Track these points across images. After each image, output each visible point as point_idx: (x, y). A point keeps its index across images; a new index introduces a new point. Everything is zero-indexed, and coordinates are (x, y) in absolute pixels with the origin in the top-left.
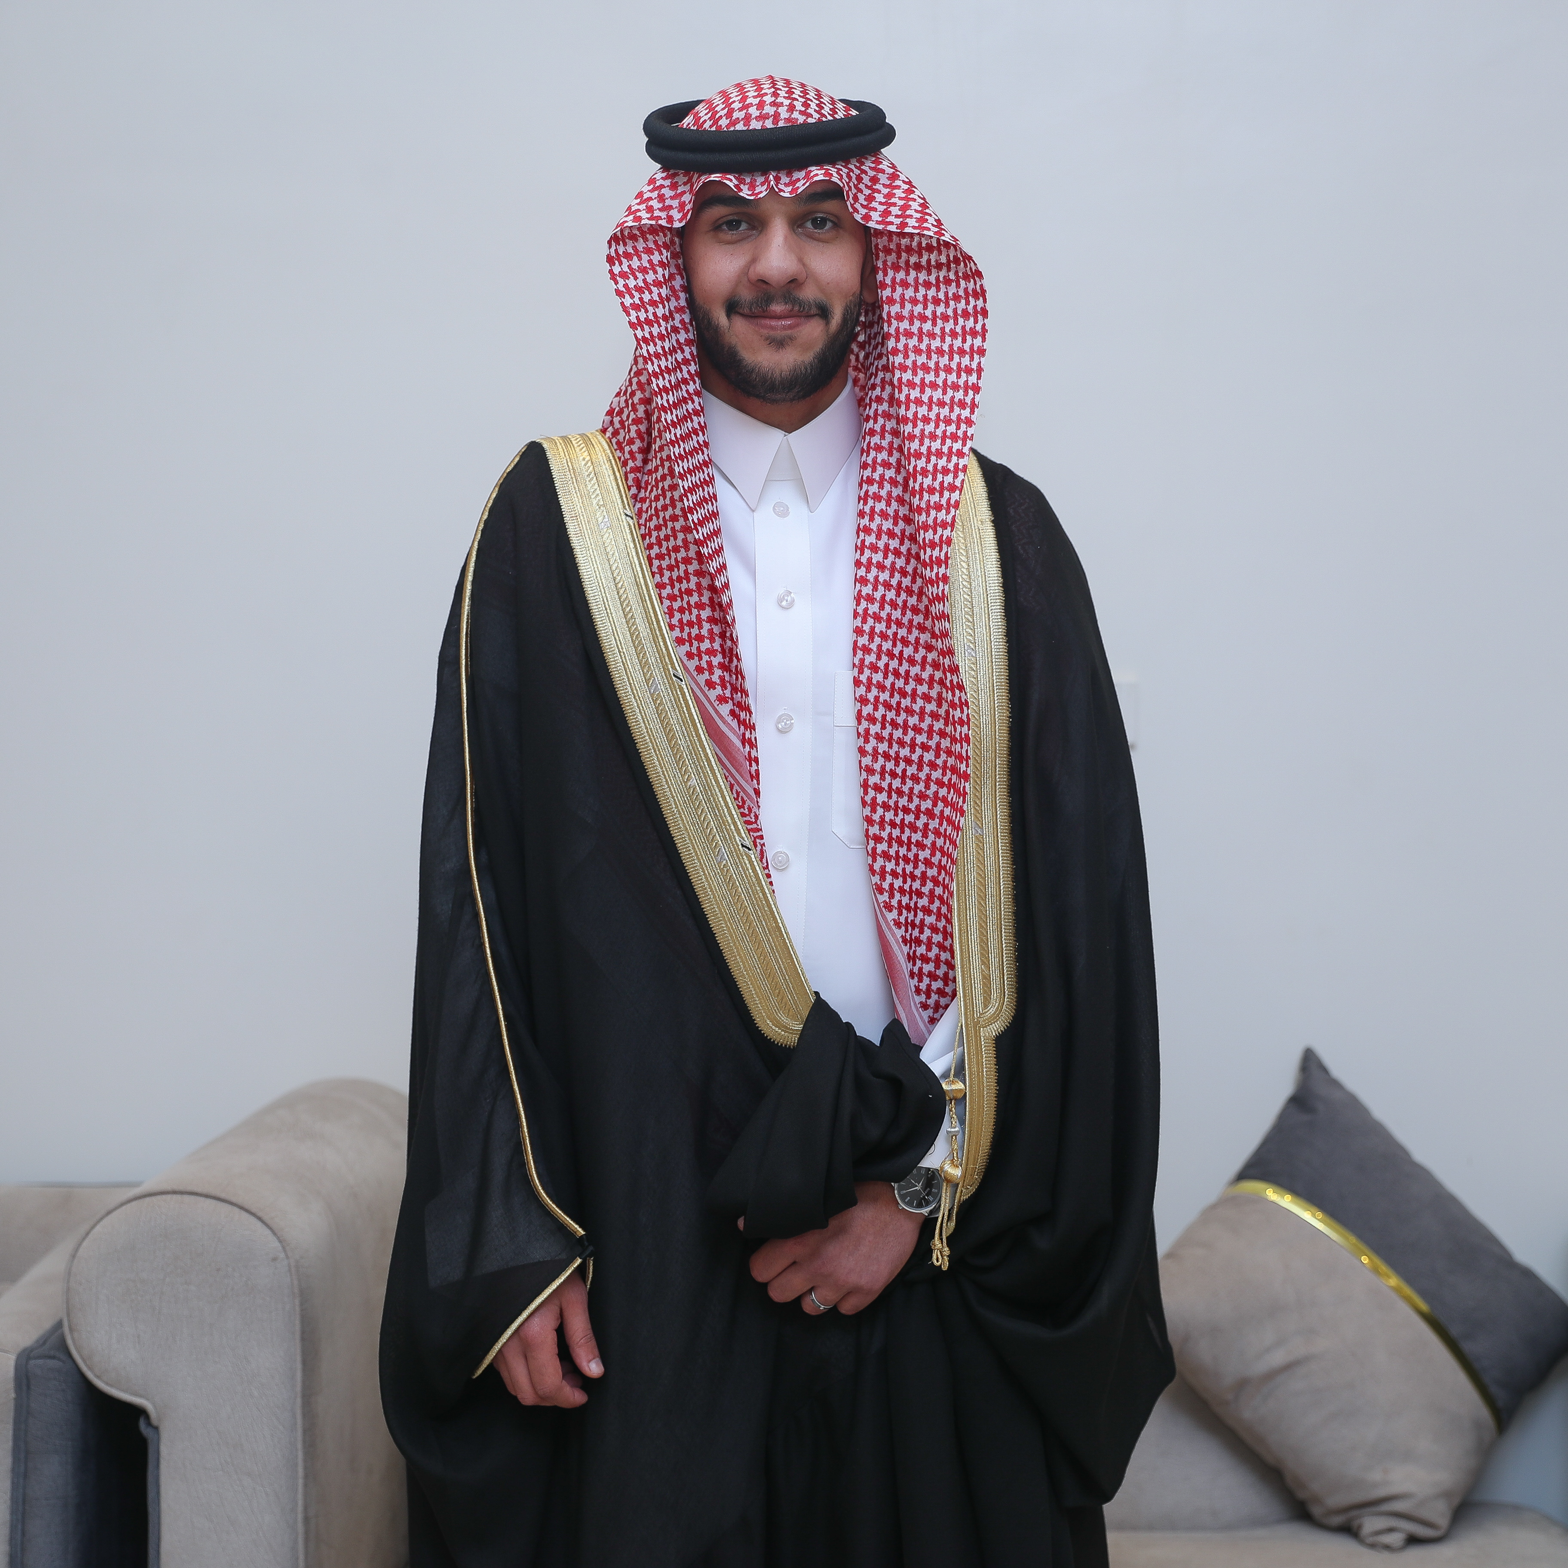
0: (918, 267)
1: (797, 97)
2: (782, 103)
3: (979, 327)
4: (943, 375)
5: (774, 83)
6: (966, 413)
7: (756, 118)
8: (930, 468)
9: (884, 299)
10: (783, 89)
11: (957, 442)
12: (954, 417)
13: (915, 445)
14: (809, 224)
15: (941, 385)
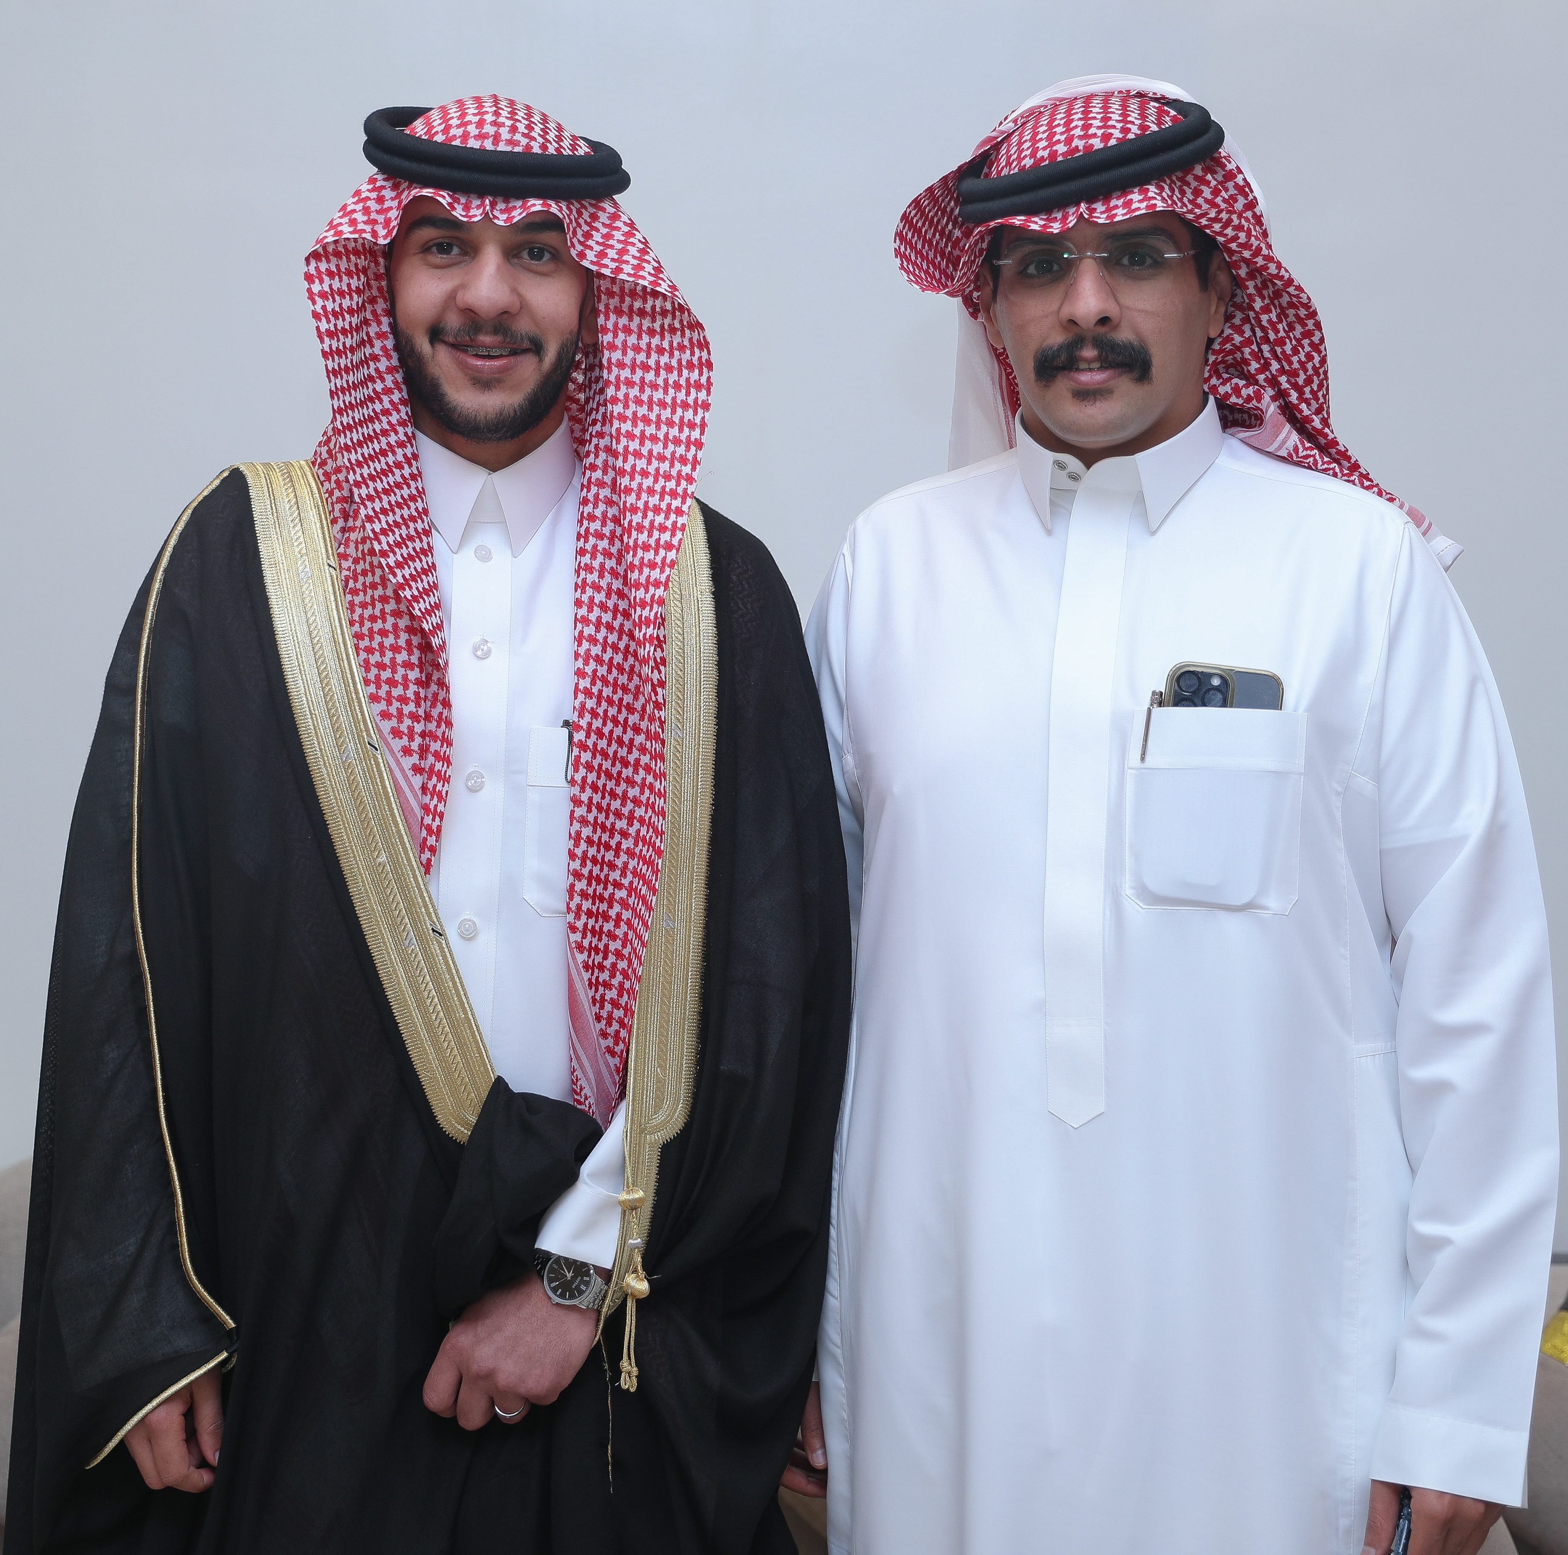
0: (642, 313)
1: (520, 119)
2: (504, 123)
3: (703, 380)
4: (664, 428)
5: (496, 101)
6: (687, 469)
7: (475, 137)
8: (646, 523)
9: (605, 344)
10: (505, 109)
11: (676, 499)
12: (674, 472)
13: (631, 499)
14: (525, 254)
15: (662, 438)
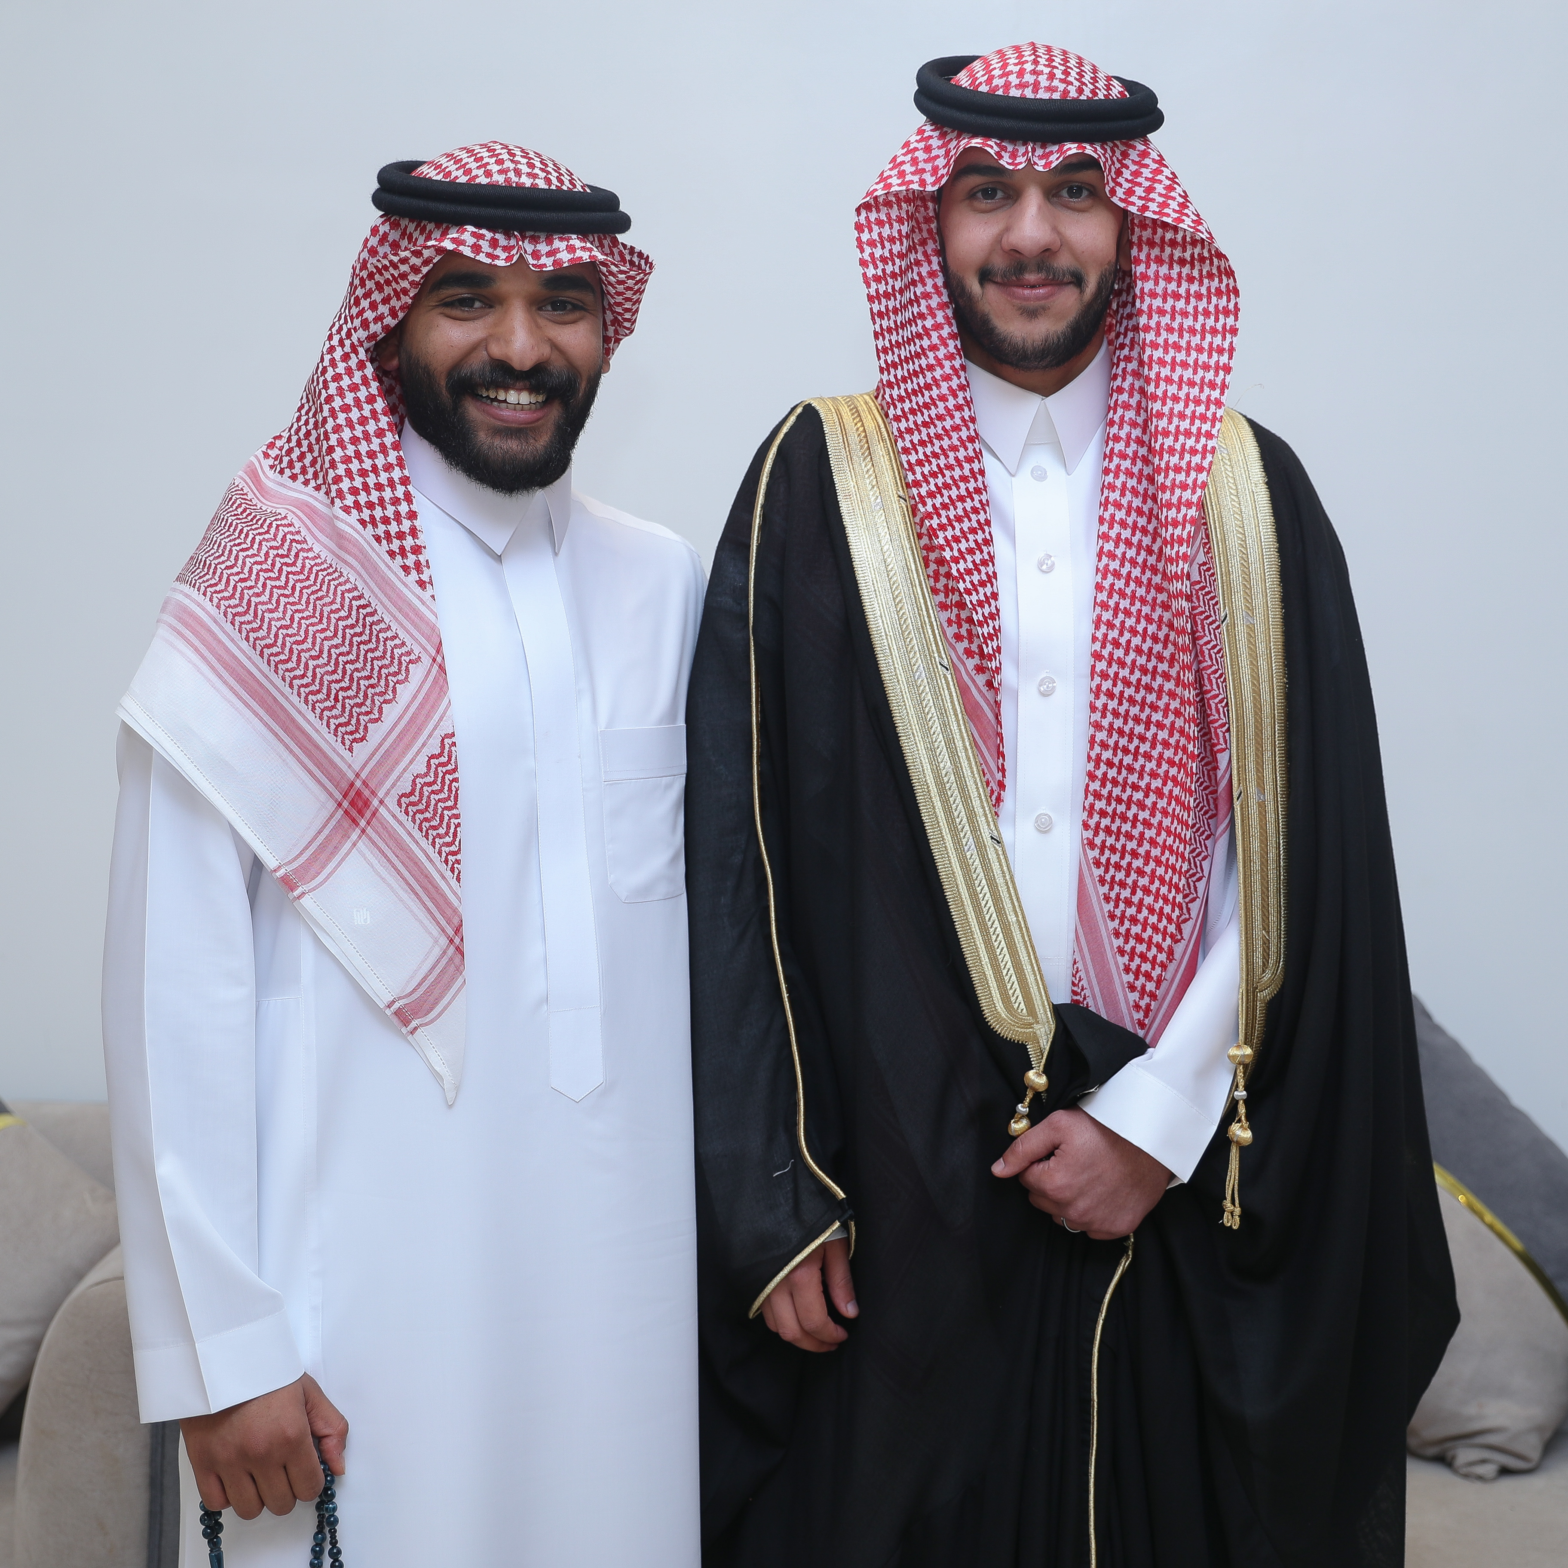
1: (1057, 65)
2: (1043, 71)
3: (1231, 306)
4: (1194, 354)
5: (1035, 50)
6: (1216, 394)
7: (1016, 86)
8: (1178, 447)
9: (1138, 274)
10: (1043, 56)
11: (1206, 423)
12: (1203, 397)
13: (1163, 423)
14: (1064, 193)
15: (1192, 364)
